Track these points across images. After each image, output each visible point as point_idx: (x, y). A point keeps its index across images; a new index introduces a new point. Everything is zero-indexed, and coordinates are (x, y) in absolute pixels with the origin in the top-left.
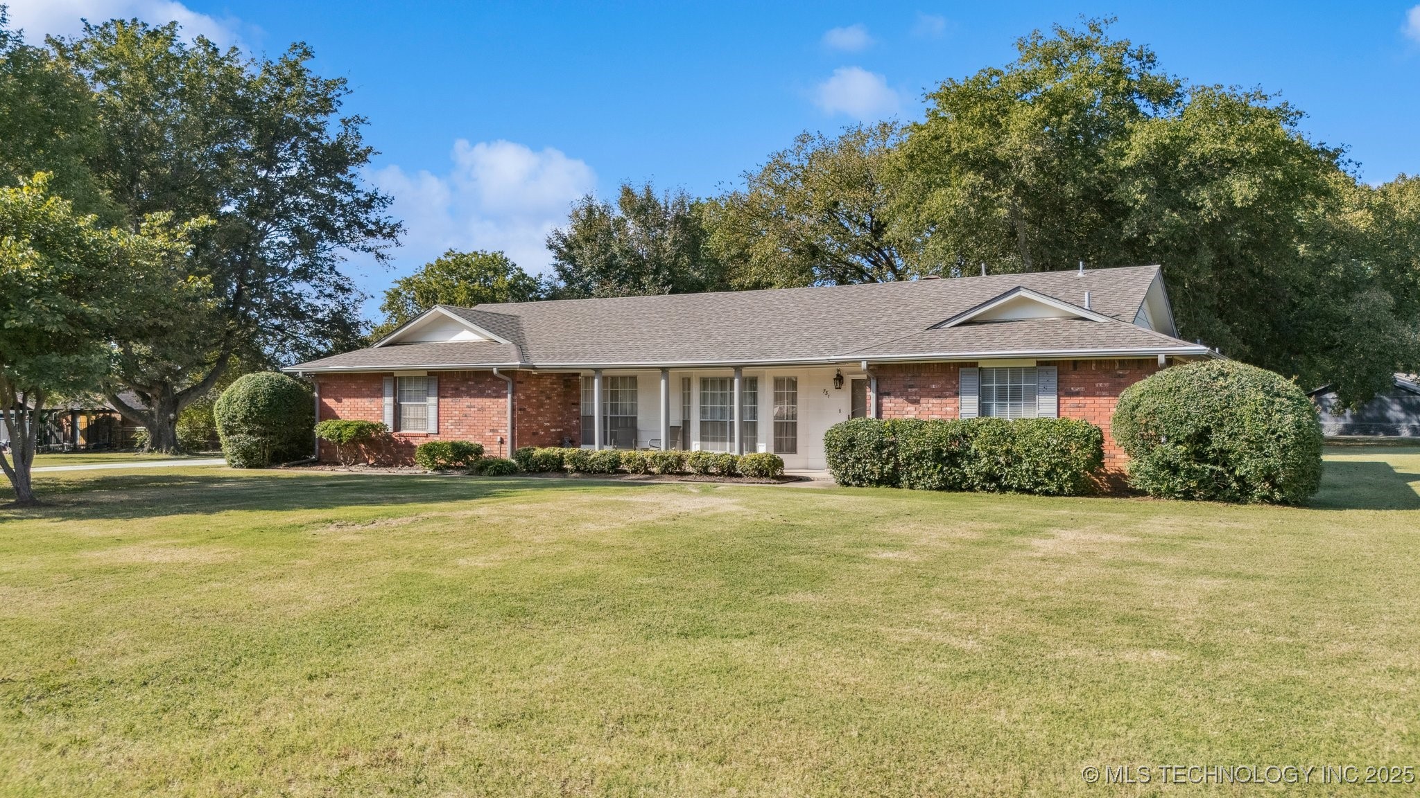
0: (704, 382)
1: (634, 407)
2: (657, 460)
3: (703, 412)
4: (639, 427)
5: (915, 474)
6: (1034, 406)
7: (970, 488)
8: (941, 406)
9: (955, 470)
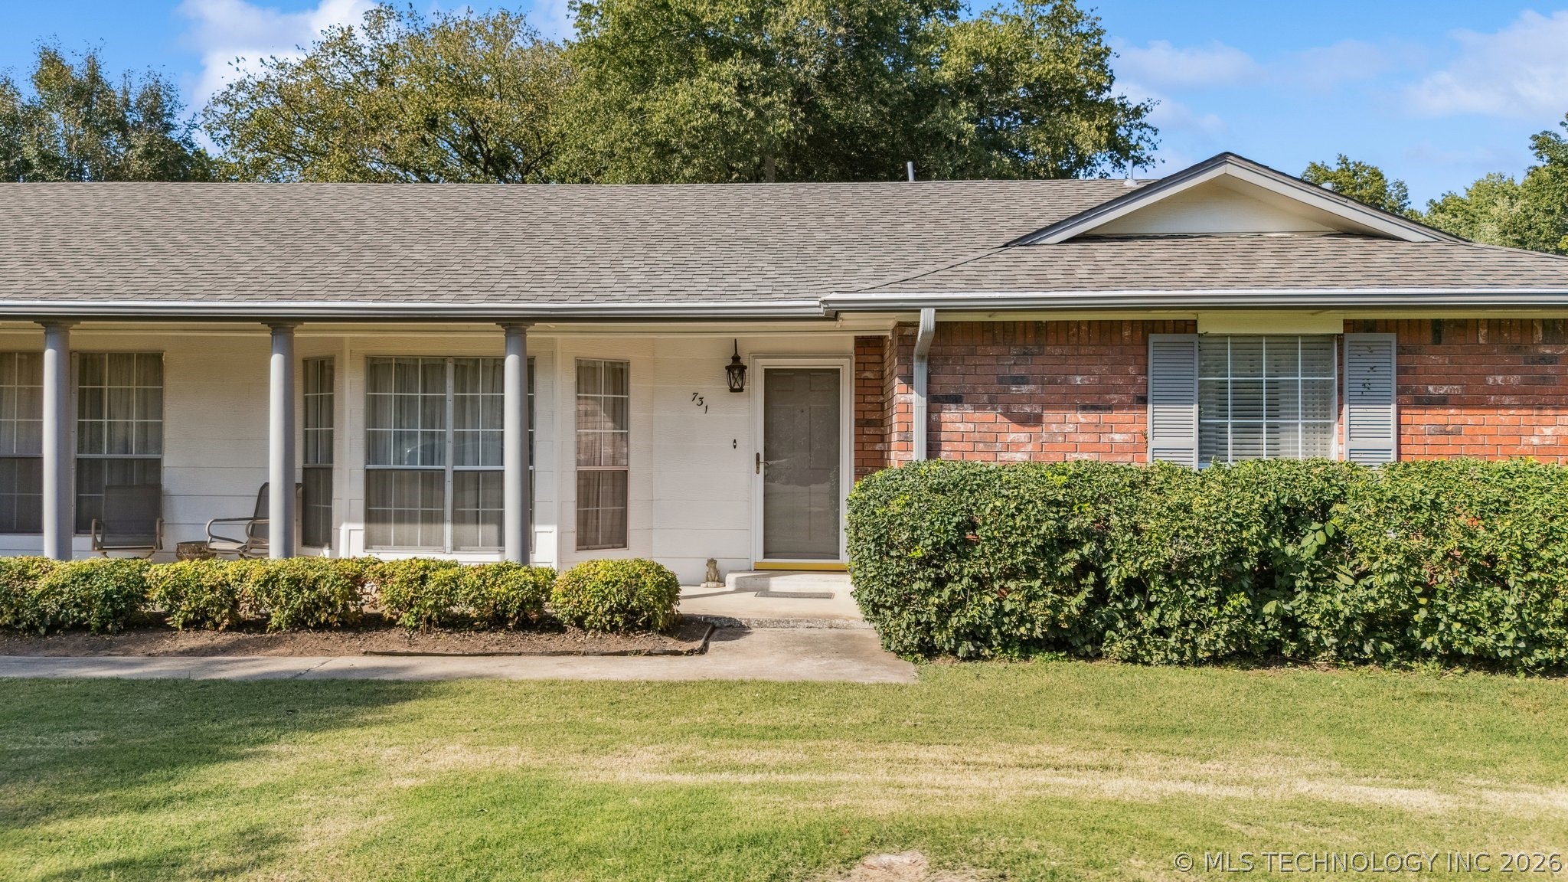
0: (376, 368)
1: (153, 437)
2: (281, 591)
3: (373, 447)
4: (166, 484)
5: (1149, 621)
6: (1326, 428)
7: (1305, 656)
8: (1099, 429)
9: (1270, 608)
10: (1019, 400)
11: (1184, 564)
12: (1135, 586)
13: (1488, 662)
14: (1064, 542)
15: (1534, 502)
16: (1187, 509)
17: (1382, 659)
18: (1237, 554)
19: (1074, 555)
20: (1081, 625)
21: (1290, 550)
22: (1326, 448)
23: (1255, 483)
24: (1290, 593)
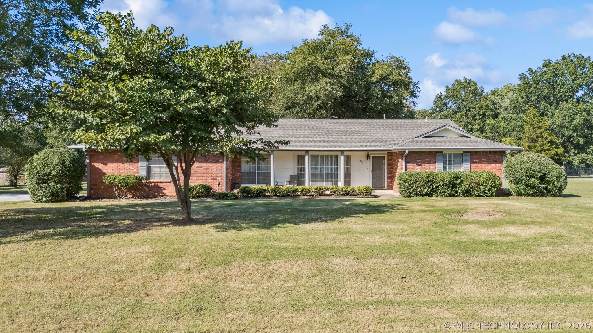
1: (269, 168)
5: (439, 192)
6: (461, 166)
7: (458, 196)
8: (429, 167)
9: (454, 190)
10: (418, 162)
11: (443, 184)
12: (437, 187)
13: (479, 196)
14: (428, 182)
15: (485, 176)
16: (444, 177)
17: (467, 196)
18: (450, 183)
19: (430, 183)
20: (430, 193)
21: (456, 182)
22: (460, 169)
23: (452, 174)
24: (456, 188)
